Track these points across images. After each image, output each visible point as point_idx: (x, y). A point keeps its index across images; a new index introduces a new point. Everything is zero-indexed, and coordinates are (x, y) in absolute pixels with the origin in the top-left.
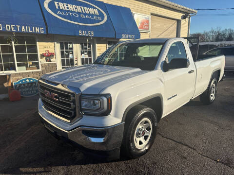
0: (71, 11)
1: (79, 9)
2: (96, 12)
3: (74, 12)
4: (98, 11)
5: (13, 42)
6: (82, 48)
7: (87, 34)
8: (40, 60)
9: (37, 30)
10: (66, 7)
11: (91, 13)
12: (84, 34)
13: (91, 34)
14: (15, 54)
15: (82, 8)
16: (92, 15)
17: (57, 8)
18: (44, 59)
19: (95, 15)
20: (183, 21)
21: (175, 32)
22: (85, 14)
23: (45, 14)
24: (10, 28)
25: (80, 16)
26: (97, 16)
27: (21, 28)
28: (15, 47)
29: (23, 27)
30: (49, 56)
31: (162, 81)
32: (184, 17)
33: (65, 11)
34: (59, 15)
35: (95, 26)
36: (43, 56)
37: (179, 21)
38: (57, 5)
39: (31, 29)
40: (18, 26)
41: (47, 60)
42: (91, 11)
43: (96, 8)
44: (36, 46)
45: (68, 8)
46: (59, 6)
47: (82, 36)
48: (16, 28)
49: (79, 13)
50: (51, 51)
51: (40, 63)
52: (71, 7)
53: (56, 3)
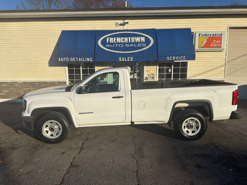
0: (118, 43)
1: (126, 39)
2: (143, 39)
3: (121, 43)
5: (81, 68)
6: (132, 69)
7: (127, 59)
9: (88, 60)
10: (115, 40)
11: (136, 41)
12: (123, 60)
13: (130, 59)
14: (81, 74)
15: (130, 38)
17: (107, 42)
19: (140, 42)
22: (130, 43)
23: (97, 49)
24: (73, 59)
25: (124, 46)
26: (143, 43)
28: (82, 70)
29: (80, 59)
31: (71, 100)
33: (113, 44)
34: (107, 48)
38: (108, 40)
39: (85, 60)
42: (138, 39)
43: (143, 36)
44: (94, 70)
45: (116, 41)
46: (109, 41)
48: (76, 59)
49: (124, 44)
52: (119, 40)
53: (108, 39)
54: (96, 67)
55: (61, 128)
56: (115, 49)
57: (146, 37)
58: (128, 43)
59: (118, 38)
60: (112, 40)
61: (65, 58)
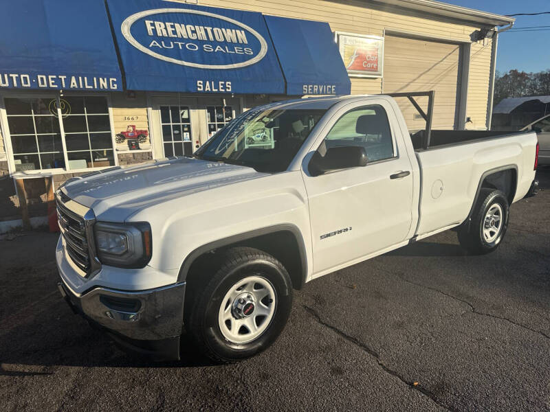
0: (182, 39)
1: (201, 32)
2: (242, 36)
3: (189, 40)
4: (247, 33)
5: (59, 110)
6: (212, 119)
7: (217, 86)
8: (115, 145)
9: (103, 83)
10: (170, 30)
11: (228, 40)
12: (208, 88)
13: (225, 87)
14: (63, 134)
15: (209, 29)
16: (231, 45)
18: (125, 144)
19: (238, 44)
20: (475, 47)
22: (215, 43)
23: (123, 50)
24: (46, 81)
25: (201, 49)
26: (243, 45)
27: (68, 81)
28: (65, 120)
29: (73, 80)
30: (136, 138)
31: (302, 199)
32: (478, 37)
33: (167, 40)
34: (154, 49)
35: (234, 69)
36: (122, 137)
37: (464, 48)
38: (149, 28)
39: (90, 83)
40: (63, 78)
41: (131, 147)
42: (230, 35)
43: (241, 29)
44: (108, 117)
45: (175, 32)
46: (155, 31)
47: (205, 93)
48: (58, 81)
49: (200, 42)
50: (141, 126)
51: (116, 154)
53: (148, 23)
54: (111, 110)
55: (273, 297)
58: (208, 42)
59: (177, 25)
61: (14, 76)
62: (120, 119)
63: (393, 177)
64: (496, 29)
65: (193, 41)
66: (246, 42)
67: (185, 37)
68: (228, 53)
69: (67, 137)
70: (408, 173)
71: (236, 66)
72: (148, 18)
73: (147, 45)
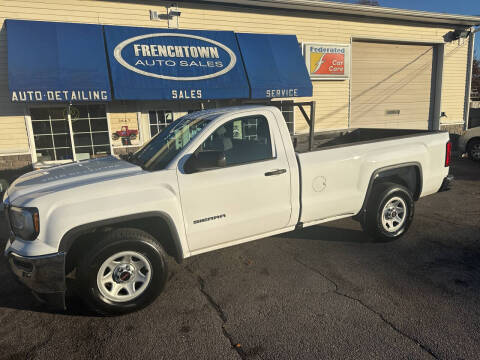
0: (163, 58)
1: (179, 51)
2: (214, 52)
3: (168, 58)
5: (69, 116)
7: (189, 94)
8: (112, 142)
9: (96, 95)
10: (153, 50)
11: (202, 56)
12: (181, 96)
13: (196, 94)
14: (72, 134)
15: (186, 48)
18: (120, 140)
19: (211, 59)
20: (449, 47)
21: (429, 72)
22: (190, 59)
23: (113, 69)
24: (53, 95)
25: (178, 64)
26: (215, 59)
27: (70, 95)
28: (73, 123)
29: (74, 94)
30: (128, 135)
31: (172, 191)
32: (451, 37)
33: (150, 59)
35: (205, 80)
36: (117, 135)
37: (438, 49)
38: (137, 50)
39: (87, 95)
40: (66, 92)
41: (124, 143)
42: (204, 51)
43: (213, 46)
44: (106, 121)
45: (157, 53)
46: (141, 52)
47: (179, 100)
48: (62, 95)
49: (177, 59)
50: (132, 127)
51: (112, 148)
52: (163, 50)
53: (136, 46)
54: (108, 114)
55: (149, 268)
56: (157, 70)
57: (219, 49)
58: (185, 58)
59: (159, 47)
60: (146, 50)
61: (30, 93)
62: (115, 121)
63: (267, 174)
64: (473, 29)
65: (171, 58)
66: (217, 56)
67: (166, 55)
68: (201, 66)
69: (74, 136)
70: (284, 171)
71: (207, 77)
72: (136, 42)
73: (133, 64)
